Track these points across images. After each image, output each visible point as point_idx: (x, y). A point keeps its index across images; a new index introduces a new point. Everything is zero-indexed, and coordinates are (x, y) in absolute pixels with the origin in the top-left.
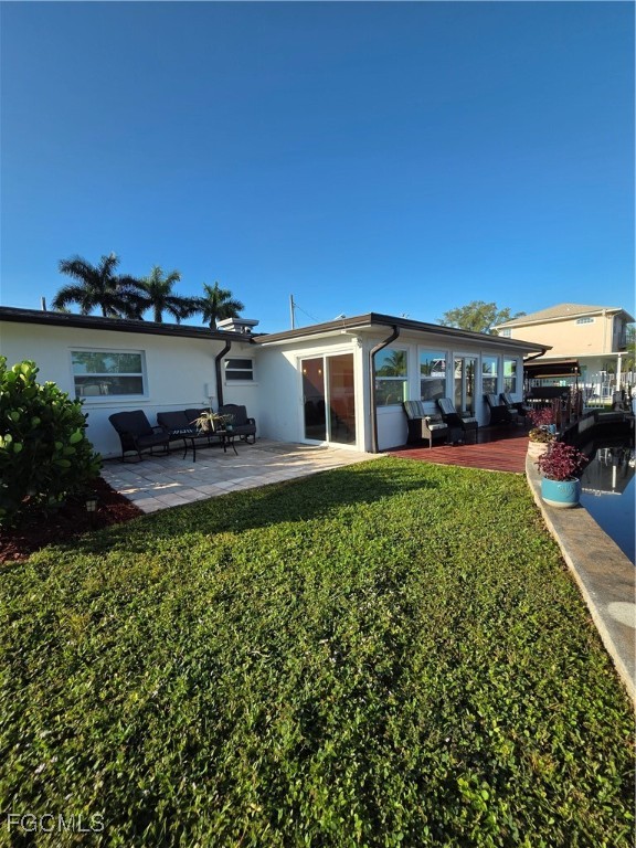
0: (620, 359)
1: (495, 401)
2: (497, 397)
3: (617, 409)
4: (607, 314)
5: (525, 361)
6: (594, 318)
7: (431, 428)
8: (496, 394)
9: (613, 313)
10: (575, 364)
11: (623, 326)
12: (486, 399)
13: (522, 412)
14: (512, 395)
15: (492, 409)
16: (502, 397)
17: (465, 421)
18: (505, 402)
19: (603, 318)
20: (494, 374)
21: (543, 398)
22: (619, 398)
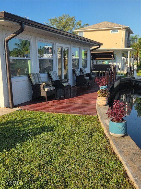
0: (129, 52)
1: (78, 73)
2: (79, 70)
3: (128, 75)
4: (123, 28)
5: (91, 50)
6: (118, 30)
7: (46, 90)
8: (78, 68)
9: (125, 28)
10: (112, 53)
11: (129, 35)
12: (74, 71)
13: (91, 79)
14: (86, 69)
15: (77, 77)
16: (81, 70)
17: (65, 84)
18: (83, 73)
19: (121, 30)
20: (77, 57)
21: (99, 70)
22: (129, 71)
